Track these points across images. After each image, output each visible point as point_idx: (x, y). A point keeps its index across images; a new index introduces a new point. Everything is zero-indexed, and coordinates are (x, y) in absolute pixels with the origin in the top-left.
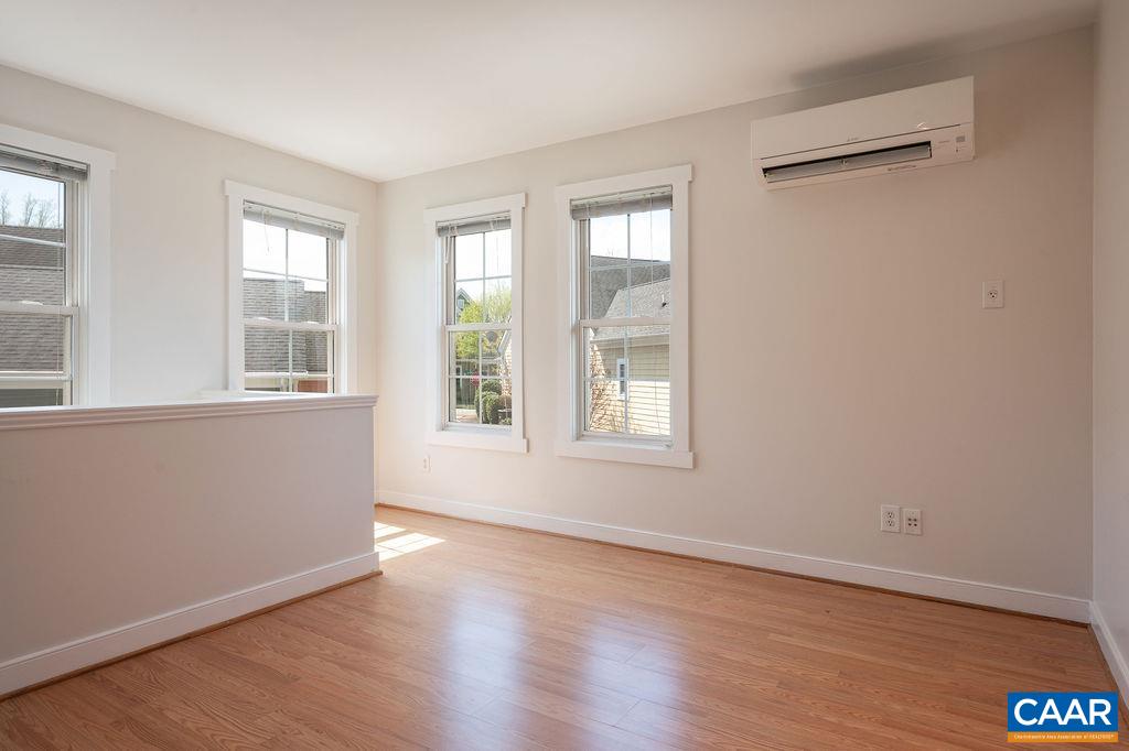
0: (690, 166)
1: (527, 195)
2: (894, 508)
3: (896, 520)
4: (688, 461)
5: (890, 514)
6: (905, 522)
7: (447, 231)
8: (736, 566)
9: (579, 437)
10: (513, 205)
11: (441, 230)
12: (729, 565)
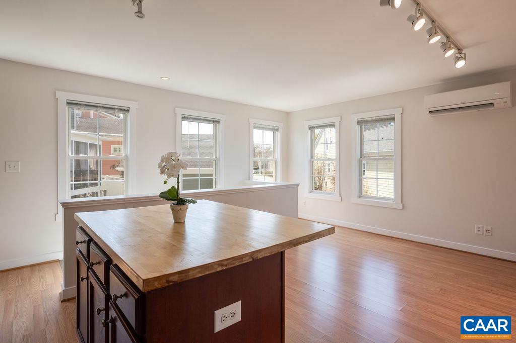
0: (401, 108)
1: (341, 117)
2: (481, 226)
3: (481, 230)
4: (401, 207)
5: (479, 228)
6: (485, 231)
7: (312, 128)
8: (419, 242)
9: (360, 197)
10: (336, 120)
11: (310, 128)
12: (416, 242)
